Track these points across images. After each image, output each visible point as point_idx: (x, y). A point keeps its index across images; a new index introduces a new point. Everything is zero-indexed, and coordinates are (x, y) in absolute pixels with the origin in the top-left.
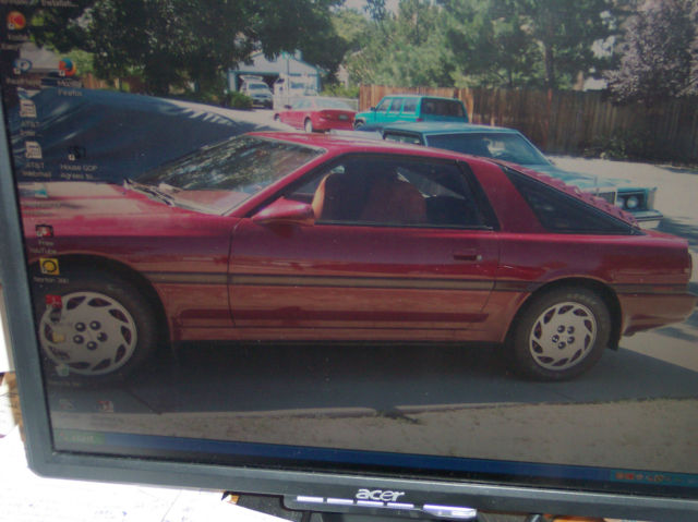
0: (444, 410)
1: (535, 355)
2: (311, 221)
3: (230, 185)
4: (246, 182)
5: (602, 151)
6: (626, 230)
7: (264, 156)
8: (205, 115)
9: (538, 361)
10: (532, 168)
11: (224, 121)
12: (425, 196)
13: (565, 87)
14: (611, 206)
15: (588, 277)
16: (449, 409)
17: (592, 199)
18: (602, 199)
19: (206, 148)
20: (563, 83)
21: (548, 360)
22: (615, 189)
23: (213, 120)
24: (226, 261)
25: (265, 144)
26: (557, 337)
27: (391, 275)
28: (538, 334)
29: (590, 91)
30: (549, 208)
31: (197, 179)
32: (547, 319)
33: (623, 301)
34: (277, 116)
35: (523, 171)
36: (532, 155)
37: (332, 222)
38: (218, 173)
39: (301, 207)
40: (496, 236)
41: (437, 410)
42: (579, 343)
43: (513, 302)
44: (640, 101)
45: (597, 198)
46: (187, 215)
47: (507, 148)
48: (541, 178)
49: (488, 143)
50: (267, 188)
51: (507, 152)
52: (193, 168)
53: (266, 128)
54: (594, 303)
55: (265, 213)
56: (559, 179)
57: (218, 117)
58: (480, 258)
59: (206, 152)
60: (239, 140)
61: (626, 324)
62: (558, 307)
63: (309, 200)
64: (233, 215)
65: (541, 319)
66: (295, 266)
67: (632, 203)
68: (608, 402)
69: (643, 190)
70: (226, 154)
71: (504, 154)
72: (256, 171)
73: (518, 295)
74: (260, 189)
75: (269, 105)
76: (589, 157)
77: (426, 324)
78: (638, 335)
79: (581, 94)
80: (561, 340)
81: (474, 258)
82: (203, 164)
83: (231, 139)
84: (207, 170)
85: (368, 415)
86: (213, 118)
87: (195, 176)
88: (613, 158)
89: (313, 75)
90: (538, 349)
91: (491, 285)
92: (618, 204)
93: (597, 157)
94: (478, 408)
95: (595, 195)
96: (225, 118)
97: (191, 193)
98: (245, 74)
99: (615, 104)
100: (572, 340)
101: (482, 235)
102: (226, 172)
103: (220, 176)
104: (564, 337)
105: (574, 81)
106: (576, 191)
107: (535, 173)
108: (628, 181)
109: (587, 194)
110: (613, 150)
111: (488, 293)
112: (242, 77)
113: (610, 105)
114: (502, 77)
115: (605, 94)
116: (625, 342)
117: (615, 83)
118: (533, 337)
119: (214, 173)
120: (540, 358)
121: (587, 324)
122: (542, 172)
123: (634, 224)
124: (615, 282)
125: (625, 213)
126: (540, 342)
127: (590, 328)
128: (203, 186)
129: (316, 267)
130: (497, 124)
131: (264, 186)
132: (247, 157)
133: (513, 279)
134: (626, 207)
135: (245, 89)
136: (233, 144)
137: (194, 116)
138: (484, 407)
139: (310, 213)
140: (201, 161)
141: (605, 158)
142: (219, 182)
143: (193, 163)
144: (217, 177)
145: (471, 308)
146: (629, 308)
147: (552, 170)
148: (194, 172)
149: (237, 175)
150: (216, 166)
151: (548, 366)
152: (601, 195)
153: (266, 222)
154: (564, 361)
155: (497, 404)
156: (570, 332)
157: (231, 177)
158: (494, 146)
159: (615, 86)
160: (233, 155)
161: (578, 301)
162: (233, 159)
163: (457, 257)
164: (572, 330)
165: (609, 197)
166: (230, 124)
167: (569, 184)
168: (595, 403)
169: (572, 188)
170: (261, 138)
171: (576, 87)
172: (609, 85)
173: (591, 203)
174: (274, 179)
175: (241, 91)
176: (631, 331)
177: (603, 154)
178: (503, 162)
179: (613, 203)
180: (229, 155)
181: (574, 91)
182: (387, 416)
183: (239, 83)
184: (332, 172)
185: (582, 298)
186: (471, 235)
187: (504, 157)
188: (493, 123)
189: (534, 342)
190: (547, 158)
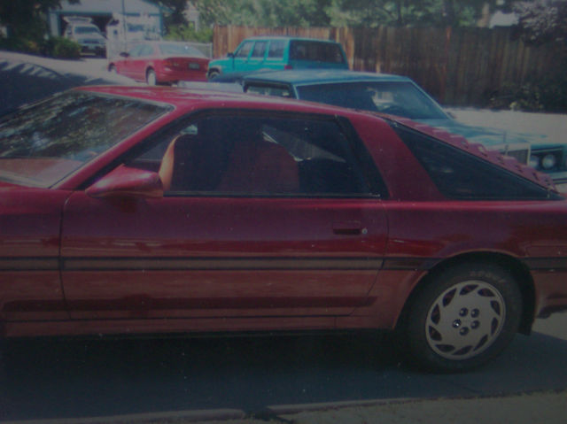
0: (325, 410)
1: (433, 343)
2: (160, 193)
3: (57, 152)
4: (76, 147)
5: (511, 101)
6: (540, 194)
7: (98, 115)
8: (22, 66)
9: (435, 349)
10: (427, 123)
11: (46, 74)
12: (297, 159)
13: (466, 23)
14: (523, 166)
15: (495, 250)
16: (331, 408)
17: (499, 159)
18: (512, 158)
19: (25, 107)
20: (465, 19)
21: (448, 348)
22: (527, 146)
23: (33, 73)
24: (57, 242)
25: (97, 100)
26: (458, 321)
27: (261, 254)
28: (436, 319)
29: (497, 28)
30: (448, 171)
31: (16, 146)
32: (446, 301)
33: (538, 278)
34: (111, 66)
35: (416, 127)
36: (427, 107)
37: (184, 193)
38: (41, 138)
39: (145, 176)
40: (384, 205)
41: (317, 409)
42: (485, 328)
43: (405, 282)
44: (558, 39)
45: (506, 157)
46: (6, 189)
47: (395, 99)
48: (437, 133)
49: (374, 94)
50: (103, 154)
51: (396, 104)
52: (11, 131)
53: (100, 81)
54: (502, 281)
55: (103, 184)
56: (460, 136)
57: (39, 69)
58: (364, 231)
59: (26, 112)
60: (65, 96)
61: (541, 303)
62: (460, 286)
63: (155, 167)
64: (64, 188)
65: (439, 301)
66: (142, 246)
67: (549, 162)
68: (519, 394)
69: (561, 147)
70: (50, 113)
71: (393, 107)
72: (89, 133)
73: (411, 274)
74: (94, 156)
75: (101, 53)
76: (497, 108)
77: (302, 311)
78: (555, 317)
79: (487, 33)
80: (464, 324)
81: (358, 232)
82: (22, 127)
83: (56, 95)
84: (27, 134)
85: (235, 417)
86: (32, 69)
87: (13, 141)
88: (526, 109)
89: (154, 15)
90: (436, 336)
91: (378, 263)
92: (532, 164)
93: (507, 107)
94: (365, 405)
95: (503, 153)
96: (47, 70)
97: (9, 162)
98: (70, 14)
99: (528, 43)
100: (477, 324)
101: (367, 205)
102: (52, 136)
103: (44, 141)
104: (468, 321)
105: (478, 16)
106: (481, 149)
107: (431, 129)
108: (544, 136)
109: (493, 153)
110: (526, 99)
111: (376, 272)
112: (66, 19)
113: (522, 44)
114: (390, 13)
115: (515, 32)
116: (540, 326)
117: (528, 17)
118: (429, 322)
119: (36, 137)
120: (438, 346)
121: (495, 305)
122: (440, 128)
123: (551, 187)
124: (527, 256)
125: (540, 175)
126: (438, 328)
127: (498, 311)
128: (24, 153)
129: (165, 247)
130: (383, 70)
131: (99, 152)
132: (77, 116)
133: (406, 255)
134: (541, 167)
135: (70, 33)
136: (59, 102)
137: (10, 67)
138: (372, 405)
139: (157, 184)
140: (19, 123)
141: (516, 109)
142: (44, 147)
143: (9, 126)
144: (40, 142)
145: (356, 290)
146: (544, 285)
147: (451, 124)
148: (12, 137)
149: (65, 140)
150: (39, 128)
151: (449, 355)
152: (510, 153)
153: (103, 195)
154: (466, 349)
155: (388, 401)
156: (473, 316)
157: (57, 142)
158: (380, 97)
159: (529, 21)
160: (60, 115)
161: (483, 279)
162: (59, 120)
163: (337, 232)
164: (476, 313)
165: (521, 155)
166: (54, 77)
167: (471, 141)
168: (504, 395)
169: (476, 146)
170: (93, 93)
171: (481, 24)
172: (521, 19)
173: (498, 162)
174: (111, 144)
175: (66, 36)
176: (546, 312)
177: (513, 104)
178: (391, 116)
179: (525, 162)
180: (54, 114)
181: (478, 29)
182: (257, 417)
183: (63, 26)
184: (183, 133)
185: (489, 275)
186: (355, 205)
187: (392, 110)
188: (378, 68)
189: (431, 328)
190: (445, 110)
